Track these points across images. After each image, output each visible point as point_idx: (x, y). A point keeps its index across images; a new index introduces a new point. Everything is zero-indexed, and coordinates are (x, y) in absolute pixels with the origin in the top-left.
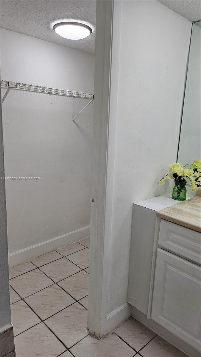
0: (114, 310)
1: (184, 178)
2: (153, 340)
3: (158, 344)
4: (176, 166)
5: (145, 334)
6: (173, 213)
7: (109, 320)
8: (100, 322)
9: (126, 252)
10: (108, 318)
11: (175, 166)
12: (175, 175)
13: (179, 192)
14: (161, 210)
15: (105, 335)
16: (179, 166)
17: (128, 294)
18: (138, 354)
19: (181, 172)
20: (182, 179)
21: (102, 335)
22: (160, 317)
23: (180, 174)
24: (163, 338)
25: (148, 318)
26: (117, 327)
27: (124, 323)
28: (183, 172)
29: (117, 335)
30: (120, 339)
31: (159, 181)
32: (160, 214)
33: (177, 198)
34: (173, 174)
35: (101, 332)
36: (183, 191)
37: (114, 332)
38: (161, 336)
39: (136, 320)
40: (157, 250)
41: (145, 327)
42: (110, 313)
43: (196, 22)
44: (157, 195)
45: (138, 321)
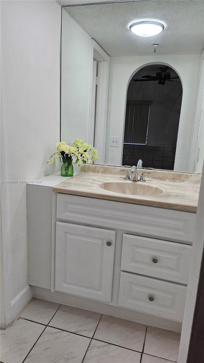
0: (16, 296)
1: (70, 155)
2: (59, 310)
3: (64, 311)
4: (63, 145)
5: (51, 308)
6: (67, 186)
7: (13, 306)
8: (5, 311)
9: (23, 234)
10: (12, 305)
11: (61, 145)
12: (63, 153)
13: (67, 169)
14: (57, 185)
15: (11, 323)
16: (65, 144)
17: (28, 276)
18: (47, 327)
19: (67, 149)
20: (69, 156)
21: (8, 323)
22: (64, 285)
23: (67, 152)
24: (67, 305)
25: (52, 291)
26: (22, 312)
27: (27, 306)
28: (70, 149)
29: (23, 318)
30: (27, 321)
31: (48, 160)
32: (57, 189)
33: (66, 175)
34: (60, 152)
35: (7, 321)
36: (70, 168)
37: (20, 318)
38: (66, 304)
39: (39, 299)
40: (55, 224)
41: (49, 301)
42: (13, 299)
43: (65, 6)
44: (47, 175)
45: (41, 300)
